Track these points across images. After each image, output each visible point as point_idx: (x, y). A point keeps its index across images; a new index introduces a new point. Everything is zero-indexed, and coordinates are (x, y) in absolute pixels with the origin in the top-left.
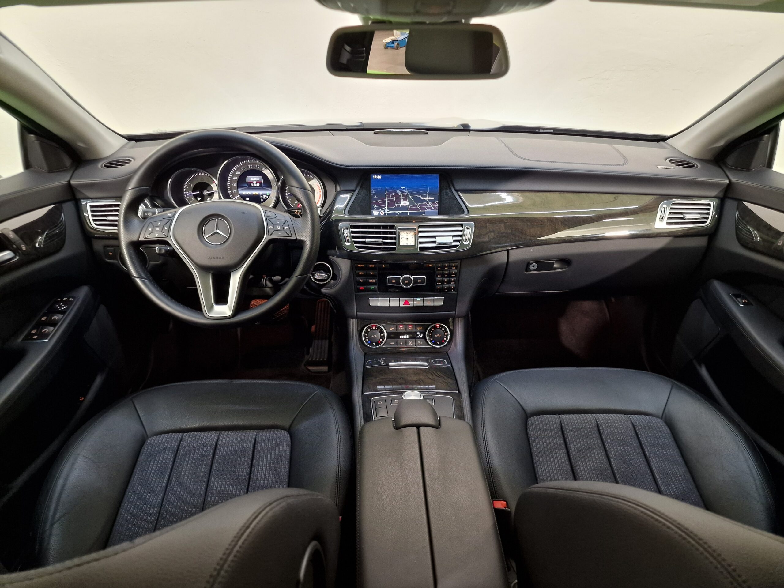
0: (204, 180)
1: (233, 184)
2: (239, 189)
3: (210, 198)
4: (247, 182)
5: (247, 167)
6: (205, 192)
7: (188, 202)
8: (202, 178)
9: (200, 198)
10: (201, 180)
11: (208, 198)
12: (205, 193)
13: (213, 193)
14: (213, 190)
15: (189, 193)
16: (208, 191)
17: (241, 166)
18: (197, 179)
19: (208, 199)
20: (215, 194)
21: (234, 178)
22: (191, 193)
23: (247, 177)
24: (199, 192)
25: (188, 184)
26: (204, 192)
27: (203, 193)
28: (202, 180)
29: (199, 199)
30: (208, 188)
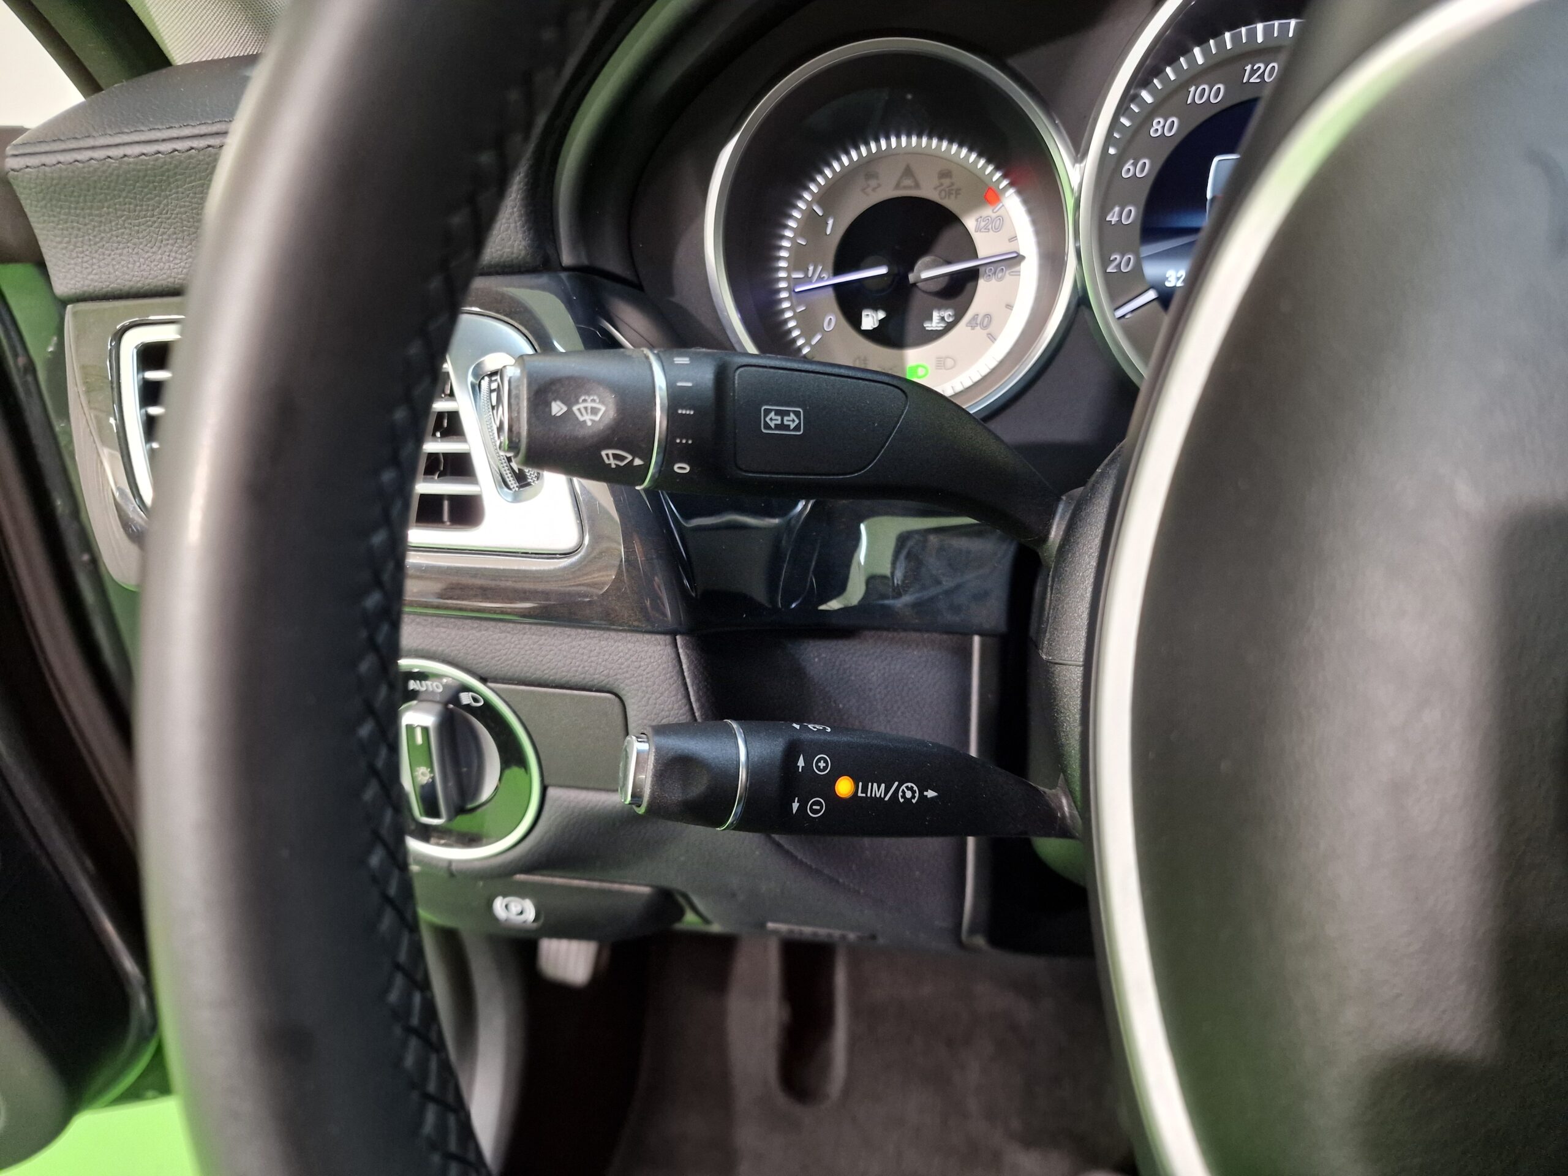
0: (917, 186)
1: (1117, 209)
2: (1147, 250)
3: (948, 314)
4: (1209, 195)
5: (1235, 82)
6: (928, 267)
7: (800, 342)
8: (908, 172)
9: (881, 315)
10: (897, 186)
11: (936, 315)
12: (925, 275)
13: (973, 275)
14: (974, 255)
15: (807, 279)
16: (949, 262)
17: (1198, 76)
18: (869, 176)
19: (930, 318)
20: (982, 282)
21: (1128, 165)
22: (820, 279)
23: (1216, 160)
24: (882, 270)
25: (810, 214)
26: (920, 263)
27: (912, 277)
28: (908, 182)
29: (870, 320)
30: (947, 238)
